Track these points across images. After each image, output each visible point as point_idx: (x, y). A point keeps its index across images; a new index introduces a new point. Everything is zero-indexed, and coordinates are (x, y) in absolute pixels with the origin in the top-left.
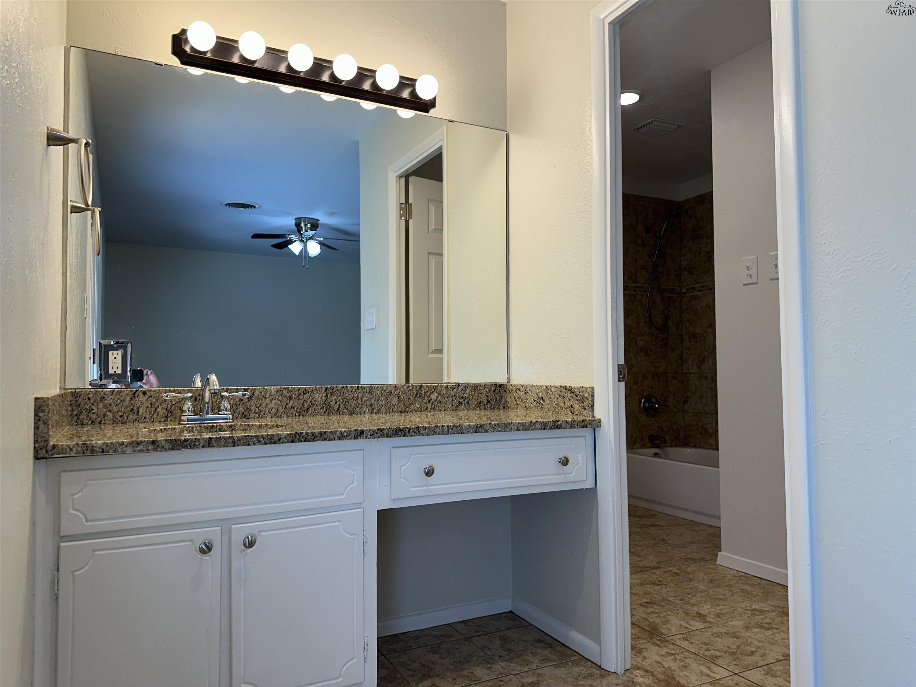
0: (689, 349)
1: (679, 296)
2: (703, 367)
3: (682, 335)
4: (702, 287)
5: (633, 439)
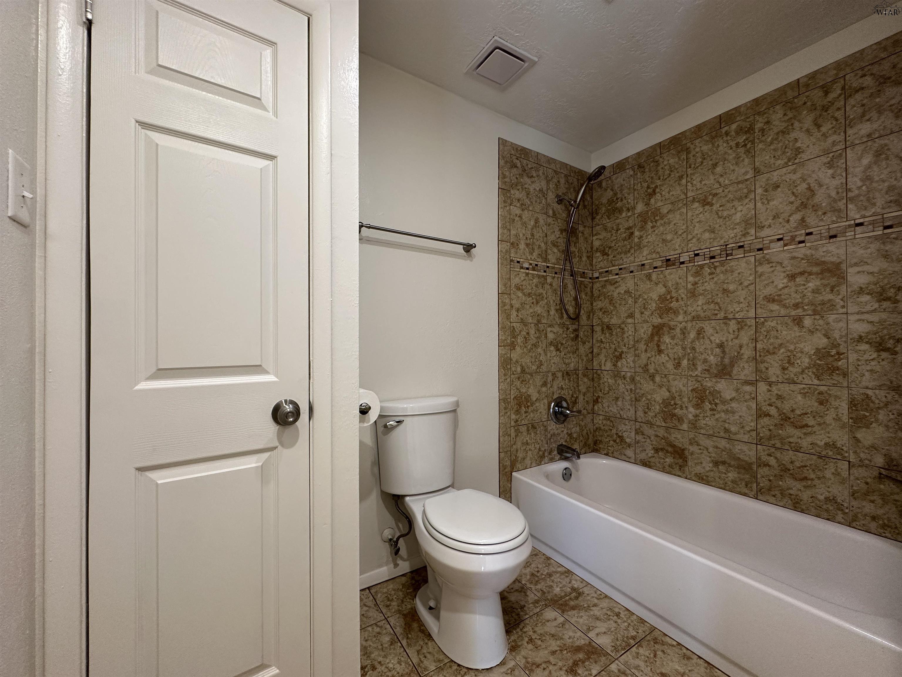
0: (602, 342)
2: (619, 364)
3: (593, 326)
4: (621, 269)
5: (541, 453)
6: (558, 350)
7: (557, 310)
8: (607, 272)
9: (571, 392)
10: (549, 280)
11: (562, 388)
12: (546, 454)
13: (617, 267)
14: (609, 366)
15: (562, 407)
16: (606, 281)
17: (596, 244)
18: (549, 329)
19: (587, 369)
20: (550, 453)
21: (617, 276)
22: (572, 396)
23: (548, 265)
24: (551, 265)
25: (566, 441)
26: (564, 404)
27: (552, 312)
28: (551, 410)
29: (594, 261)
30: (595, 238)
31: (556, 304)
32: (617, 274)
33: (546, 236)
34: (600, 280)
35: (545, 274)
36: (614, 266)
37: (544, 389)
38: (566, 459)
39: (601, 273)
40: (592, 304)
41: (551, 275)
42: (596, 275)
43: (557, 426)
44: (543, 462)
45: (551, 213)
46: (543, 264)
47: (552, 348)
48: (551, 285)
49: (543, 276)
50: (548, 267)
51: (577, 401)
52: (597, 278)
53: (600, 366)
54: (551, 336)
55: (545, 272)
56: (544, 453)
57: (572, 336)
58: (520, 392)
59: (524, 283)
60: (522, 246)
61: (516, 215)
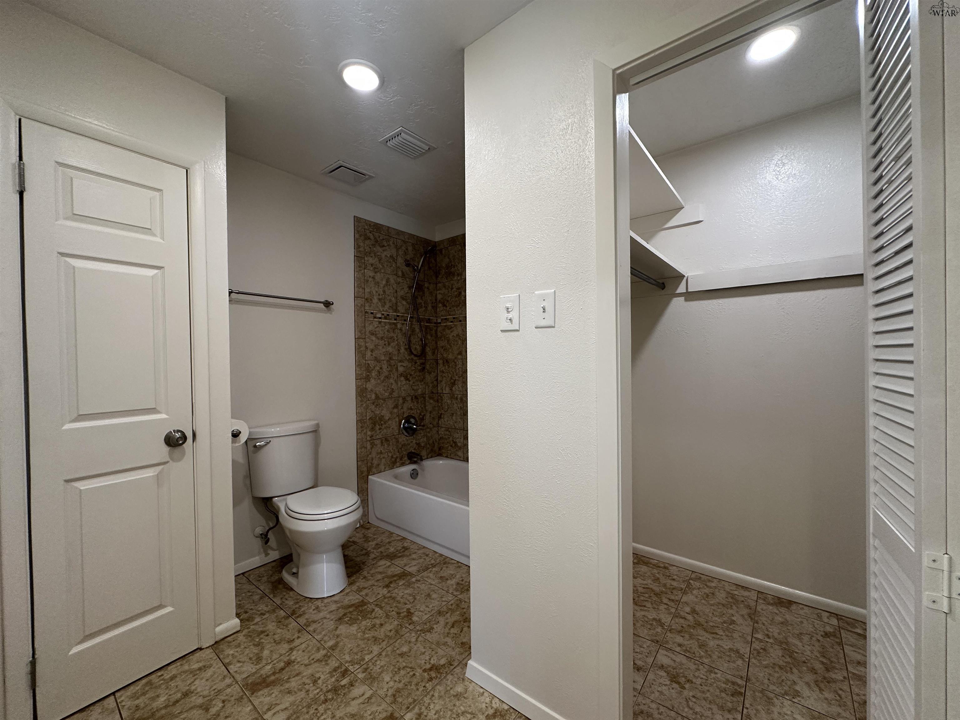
0: (443, 372)
1: (435, 325)
2: (454, 388)
3: (437, 360)
4: (454, 318)
5: (393, 460)
6: (407, 379)
7: (406, 349)
8: (446, 319)
9: (418, 411)
10: (399, 326)
11: (411, 409)
12: (398, 460)
13: (452, 317)
14: (447, 390)
15: (410, 423)
16: (446, 326)
17: (439, 297)
18: (400, 364)
19: (432, 393)
20: (401, 459)
21: (452, 323)
22: (420, 414)
23: (398, 314)
24: (401, 315)
25: (415, 449)
26: (412, 421)
27: (402, 350)
28: (402, 426)
29: (438, 310)
30: (438, 292)
31: (406, 345)
32: (452, 322)
33: (396, 291)
34: (442, 324)
35: (395, 321)
36: (450, 315)
37: (395, 410)
38: (415, 462)
39: (442, 320)
40: (436, 343)
41: (400, 322)
42: (439, 321)
43: (407, 438)
44: (395, 467)
45: (400, 273)
46: (394, 314)
47: (402, 379)
48: (401, 330)
49: (394, 323)
50: (398, 316)
51: (425, 418)
52: (440, 323)
53: (442, 390)
54: (401, 369)
55: (395, 320)
56: (396, 460)
57: (420, 368)
58: (375, 414)
59: (377, 329)
60: (375, 300)
61: (370, 277)
